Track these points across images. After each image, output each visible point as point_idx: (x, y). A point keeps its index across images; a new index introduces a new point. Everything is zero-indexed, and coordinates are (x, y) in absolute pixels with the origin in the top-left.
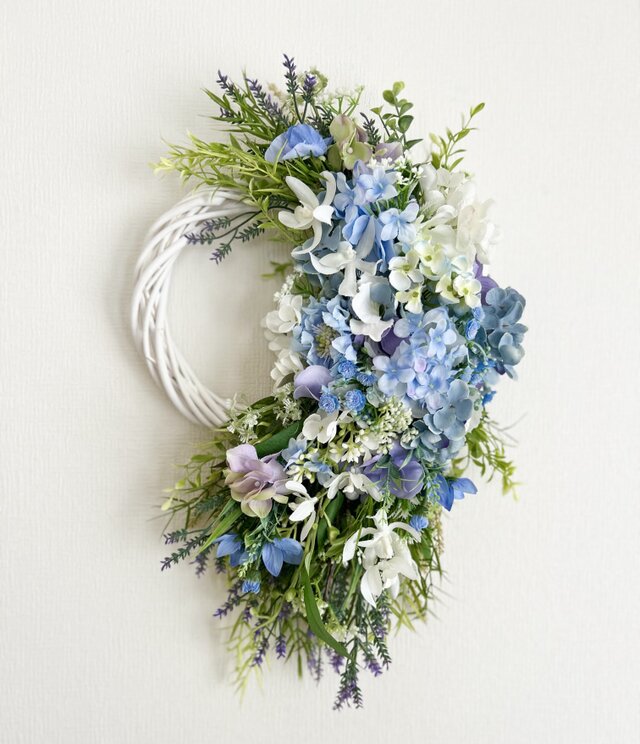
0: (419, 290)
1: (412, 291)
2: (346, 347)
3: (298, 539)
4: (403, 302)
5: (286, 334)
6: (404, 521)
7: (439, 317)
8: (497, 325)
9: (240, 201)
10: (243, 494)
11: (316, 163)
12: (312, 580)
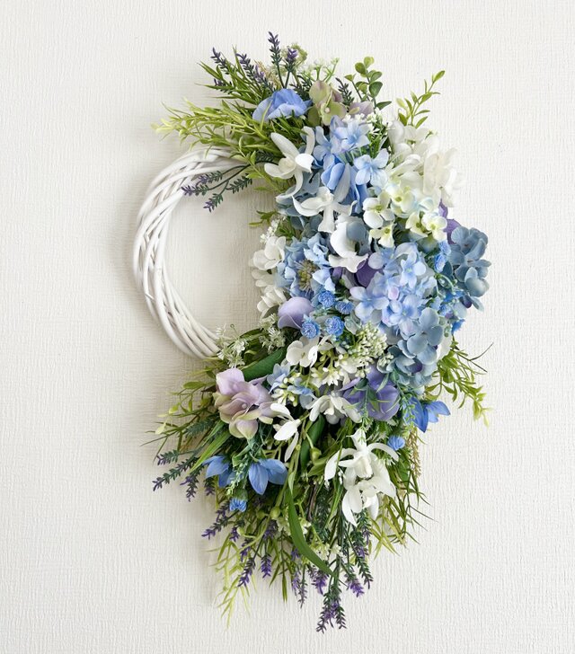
0: (391, 227)
1: (384, 229)
2: (325, 279)
3: (282, 460)
4: (376, 238)
5: (269, 271)
6: (382, 442)
7: (409, 250)
8: (463, 261)
9: (230, 159)
10: (230, 416)
11: (297, 121)
12: (295, 500)
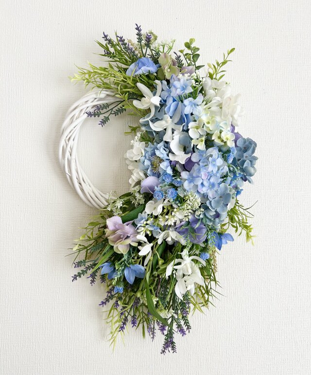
0: (204, 139)
1: (200, 139)
2: (167, 167)
3: (143, 265)
4: (195, 144)
5: (136, 161)
6: (197, 255)
7: (214, 151)
8: (243, 156)
9: (114, 96)
10: (114, 242)
11: (152, 77)
12: (150, 286)
